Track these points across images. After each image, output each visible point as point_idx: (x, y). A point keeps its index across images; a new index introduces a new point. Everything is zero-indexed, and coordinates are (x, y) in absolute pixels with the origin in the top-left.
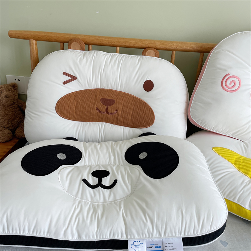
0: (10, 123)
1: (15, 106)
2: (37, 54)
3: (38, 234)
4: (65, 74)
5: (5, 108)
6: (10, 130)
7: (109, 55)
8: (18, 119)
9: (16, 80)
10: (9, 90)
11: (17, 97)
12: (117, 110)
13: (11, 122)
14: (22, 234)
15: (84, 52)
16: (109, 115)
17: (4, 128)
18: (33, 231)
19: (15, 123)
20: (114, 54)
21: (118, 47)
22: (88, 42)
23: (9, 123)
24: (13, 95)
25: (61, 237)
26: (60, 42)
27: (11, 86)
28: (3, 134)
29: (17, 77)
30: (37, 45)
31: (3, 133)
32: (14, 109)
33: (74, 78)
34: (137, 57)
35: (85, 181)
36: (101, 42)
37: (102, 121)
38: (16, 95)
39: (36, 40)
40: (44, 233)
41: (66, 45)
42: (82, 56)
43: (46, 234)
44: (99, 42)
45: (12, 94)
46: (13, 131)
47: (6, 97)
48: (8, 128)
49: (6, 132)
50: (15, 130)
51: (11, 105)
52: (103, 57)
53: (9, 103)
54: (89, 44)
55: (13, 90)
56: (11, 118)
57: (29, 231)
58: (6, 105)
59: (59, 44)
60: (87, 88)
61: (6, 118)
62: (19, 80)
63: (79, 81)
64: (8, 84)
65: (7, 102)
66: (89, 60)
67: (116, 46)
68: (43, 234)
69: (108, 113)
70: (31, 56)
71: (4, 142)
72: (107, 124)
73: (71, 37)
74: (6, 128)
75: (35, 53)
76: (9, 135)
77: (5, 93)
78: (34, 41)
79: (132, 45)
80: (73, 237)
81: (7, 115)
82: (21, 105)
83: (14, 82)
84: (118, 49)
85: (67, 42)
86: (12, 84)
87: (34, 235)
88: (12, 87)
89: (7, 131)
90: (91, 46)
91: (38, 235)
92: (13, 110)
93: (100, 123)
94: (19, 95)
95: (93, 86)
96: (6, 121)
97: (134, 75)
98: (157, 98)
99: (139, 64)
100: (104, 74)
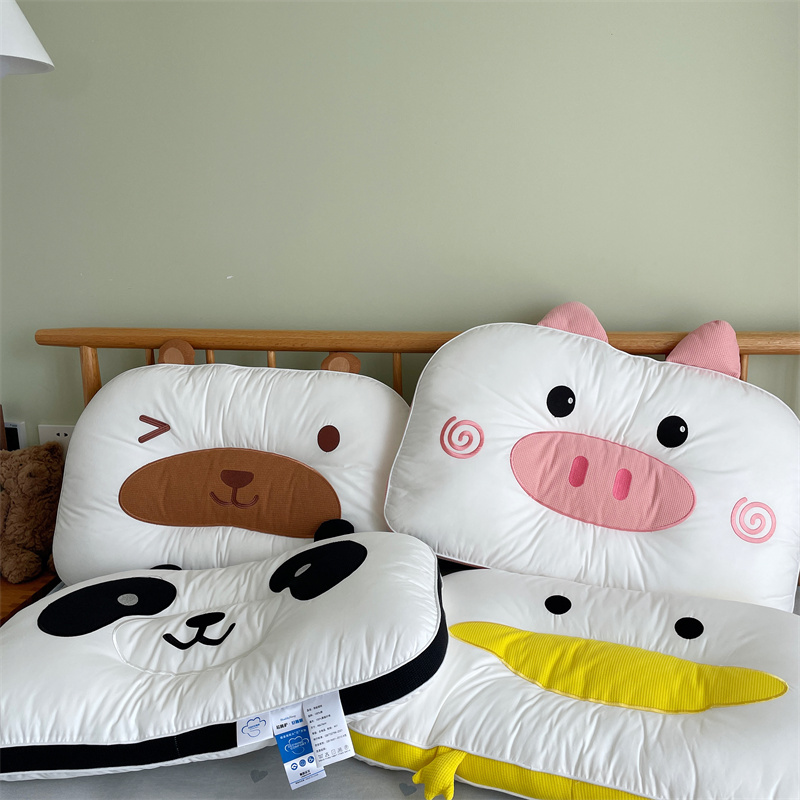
0: (37, 536)
1: (51, 497)
2: (98, 376)
3: (59, 740)
4: (144, 418)
5: (27, 500)
6: (36, 552)
7: (246, 372)
9: (58, 434)
10: (38, 459)
11: (58, 473)
13: (40, 535)
14: (28, 743)
15: (193, 367)
17: (24, 548)
18: (51, 735)
19: (48, 536)
20: (257, 368)
21: (272, 349)
22: (203, 343)
23: (35, 537)
24: (48, 469)
25: (105, 740)
26: (145, 347)
27: (46, 450)
28: (18, 563)
29: (61, 428)
30: (96, 356)
31: (19, 560)
32: (49, 502)
34: (309, 374)
35: (169, 638)
38: (55, 471)
39: (94, 346)
40: (72, 736)
43: (75, 738)
44: (227, 344)
45: (43, 468)
46: (44, 555)
47: (30, 475)
48: (32, 549)
49: (26, 558)
51: (43, 493)
52: (231, 377)
53: (36, 488)
54: (207, 348)
55: (48, 458)
56: (39, 526)
57: (42, 735)
58: (31, 495)
59: (145, 353)
61: (27, 525)
62: (66, 435)
65: (32, 487)
66: (199, 386)
67: (267, 349)
68: (71, 738)
70: (84, 383)
71: (20, 583)
73: (166, 335)
74: (28, 549)
76: (33, 566)
77: (28, 468)
78: (89, 350)
79: (299, 346)
80: (129, 736)
81: (31, 517)
84: (272, 354)
85: (158, 347)
86: (48, 444)
87: (53, 742)
88: (46, 452)
89: (28, 556)
90: (211, 352)
91: (60, 742)
92: (46, 507)
96: (28, 533)
97: (296, 416)
98: (346, 466)
99: (310, 390)
100: (230, 414)
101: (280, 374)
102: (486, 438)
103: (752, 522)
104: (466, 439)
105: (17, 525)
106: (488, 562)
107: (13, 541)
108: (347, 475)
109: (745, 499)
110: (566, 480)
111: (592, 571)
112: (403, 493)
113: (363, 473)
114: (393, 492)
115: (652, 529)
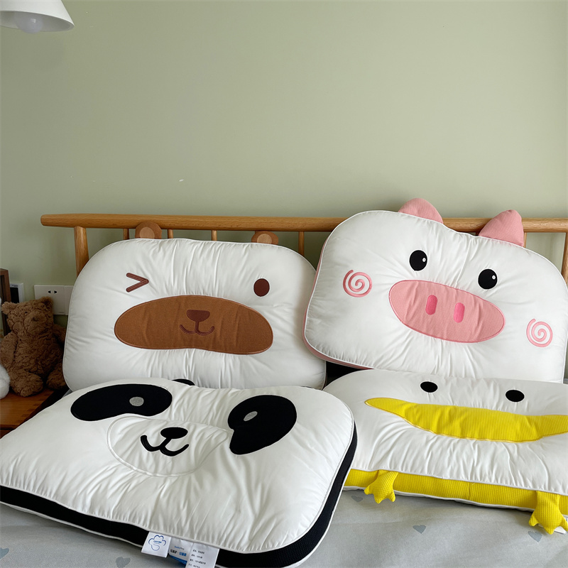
1: (48, 335)
2: (86, 248)
4: (129, 275)
7: (199, 245)
8: (52, 356)
9: (50, 292)
11: (52, 319)
12: (213, 327)
15: (160, 240)
16: (200, 336)
17: (30, 372)
19: (47, 364)
20: (207, 242)
21: (215, 230)
22: (167, 225)
26: (123, 227)
29: (53, 287)
30: (85, 234)
31: (28, 380)
33: (144, 281)
36: (186, 225)
37: (190, 346)
38: (49, 317)
39: (85, 227)
41: (132, 232)
42: (158, 246)
44: (184, 225)
46: (44, 377)
47: (34, 319)
48: (35, 372)
50: (48, 375)
52: (189, 248)
54: (168, 229)
55: (45, 308)
58: (34, 334)
59: (122, 232)
60: (166, 295)
62: (55, 292)
63: (152, 286)
64: (36, 299)
66: (168, 253)
67: (212, 229)
69: (199, 332)
70: (77, 252)
71: (29, 396)
72: (198, 350)
73: (140, 219)
75: (82, 247)
78: (82, 229)
79: (234, 226)
82: (58, 333)
83: (47, 295)
84: (215, 232)
85: (134, 228)
86: (44, 298)
88: (43, 304)
90: (171, 231)
93: (187, 349)
94: (55, 316)
95: (175, 293)
97: (238, 272)
98: (275, 306)
99: (246, 255)
100: (192, 273)
101: (224, 246)
102: (373, 284)
103: (539, 334)
104: (360, 285)
105: (24, 356)
106: (375, 365)
107: (21, 367)
108: (275, 311)
109: (534, 320)
110: (423, 311)
111: (442, 368)
112: (317, 321)
113: (287, 310)
114: (310, 321)
115: (478, 340)
